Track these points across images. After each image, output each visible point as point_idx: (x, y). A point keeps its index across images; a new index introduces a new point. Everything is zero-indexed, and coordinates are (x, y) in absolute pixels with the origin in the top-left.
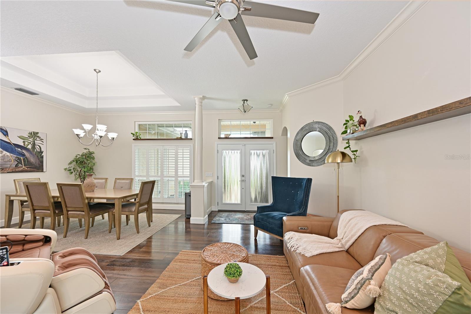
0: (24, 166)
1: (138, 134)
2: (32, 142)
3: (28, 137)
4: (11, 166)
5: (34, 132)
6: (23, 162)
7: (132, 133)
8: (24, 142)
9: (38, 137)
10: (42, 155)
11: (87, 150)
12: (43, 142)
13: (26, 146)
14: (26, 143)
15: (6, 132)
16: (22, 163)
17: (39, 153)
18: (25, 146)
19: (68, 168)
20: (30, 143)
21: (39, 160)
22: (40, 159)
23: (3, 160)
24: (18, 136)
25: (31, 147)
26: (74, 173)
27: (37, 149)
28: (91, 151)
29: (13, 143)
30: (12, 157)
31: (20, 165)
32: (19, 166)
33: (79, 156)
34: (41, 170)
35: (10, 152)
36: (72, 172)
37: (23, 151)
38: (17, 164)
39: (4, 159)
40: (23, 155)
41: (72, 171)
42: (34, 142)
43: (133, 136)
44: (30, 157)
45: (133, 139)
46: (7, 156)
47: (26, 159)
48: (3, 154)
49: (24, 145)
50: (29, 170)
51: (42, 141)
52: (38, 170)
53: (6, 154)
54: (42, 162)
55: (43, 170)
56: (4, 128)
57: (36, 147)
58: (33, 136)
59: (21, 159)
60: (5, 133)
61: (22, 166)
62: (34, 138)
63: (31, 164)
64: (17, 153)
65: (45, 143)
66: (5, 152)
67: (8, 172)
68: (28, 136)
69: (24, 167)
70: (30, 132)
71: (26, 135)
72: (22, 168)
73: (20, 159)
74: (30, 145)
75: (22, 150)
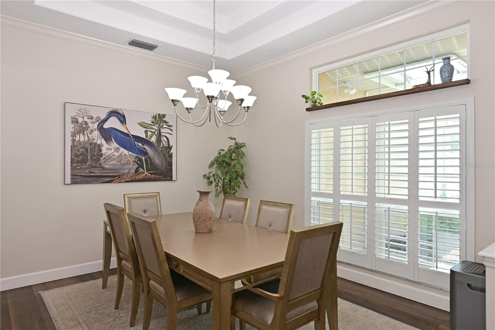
0: (147, 171)
1: (316, 96)
2: (157, 132)
3: (152, 124)
4: (129, 171)
5: (159, 114)
6: (144, 164)
7: (303, 96)
8: (146, 132)
9: (165, 122)
10: (171, 152)
11: (234, 142)
12: (172, 130)
13: (149, 137)
14: (149, 133)
15: (124, 117)
16: (144, 166)
17: (167, 149)
18: (148, 139)
19: (208, 174)
20: (154, 133)
21: (166, 161)
22: (168, 160)
23: (120, 162)
24: (138, 123)
25: (155, 139)
26: (214, 184)
27: (163, 142)
28: (240, 141)
29: (132, 135)
30: (131, 157)
31: (141, 170)
32: (139, 172)
33: (222, 153)
34: (169, 178)
35: (129, 150)
36: (212, 182)
37: (146, 147)
38: (138, 168)
39: (121, 160)
40: (145, 153)
41: (212, 179)
42: (160, 130)
43: (307, 102)
44: (154, 156)
45: (308, 110)
46: (125, 154)
47: (148, 159)
48: (120, 152)
49: (147, 137)
50: (153, 177)
51: (171, 128)
52: (166, 177)
53: (123, 152)
54: (170, 164)
55: (172, 177)
56: (120, 111)
57: (162, 139)
58: (158, 121)
59: (143, 160)
60: (122, 119)
61: (144, 171)
62: (159, 125)
63: (156, 167)
64: (137, 150)
65: (174, 133)
66: (122, 150)
67: (125, 182)
68: (152, 122)
69: (146, 173)
70: (154, 115)
71: (148, 120)
72: (144, 175)
73: (140, 160)
74: (154, 136)
75: (144, 145)
